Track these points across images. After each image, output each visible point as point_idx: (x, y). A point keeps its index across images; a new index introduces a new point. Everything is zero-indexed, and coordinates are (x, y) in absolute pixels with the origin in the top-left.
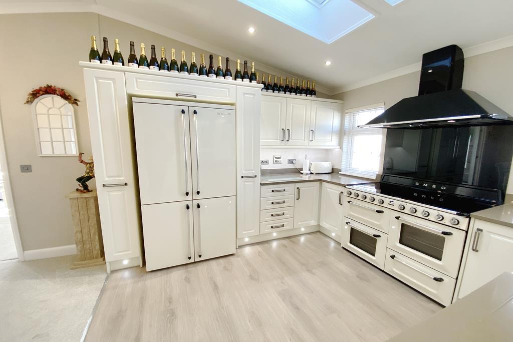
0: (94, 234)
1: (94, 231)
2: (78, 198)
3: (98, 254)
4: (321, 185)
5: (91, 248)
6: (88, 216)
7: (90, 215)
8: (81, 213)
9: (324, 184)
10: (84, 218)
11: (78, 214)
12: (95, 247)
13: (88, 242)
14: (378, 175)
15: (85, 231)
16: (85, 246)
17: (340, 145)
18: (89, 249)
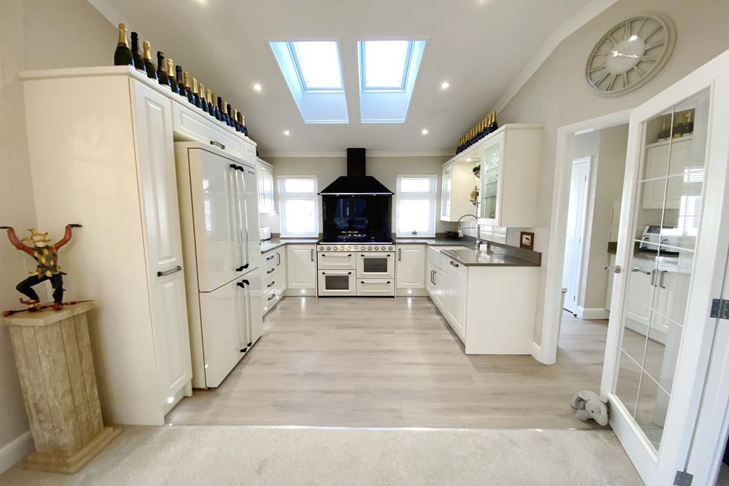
0: (92, 386)
1: (91, 382)
2: (60, 321)
3: (99, 423)
4: (286, 248)
5: (89, 417)
6: (80, 352)
7: (82, 351)
8: (68, 349)
9: (289, 246)
10: (74, 358)
11: (63, 355)
12: (94, 412)
13: (83, 407)
14: (320, 234)
15: (78, 385)
16: (79, 418)
17: (276, 208)
18: (87, 419)
